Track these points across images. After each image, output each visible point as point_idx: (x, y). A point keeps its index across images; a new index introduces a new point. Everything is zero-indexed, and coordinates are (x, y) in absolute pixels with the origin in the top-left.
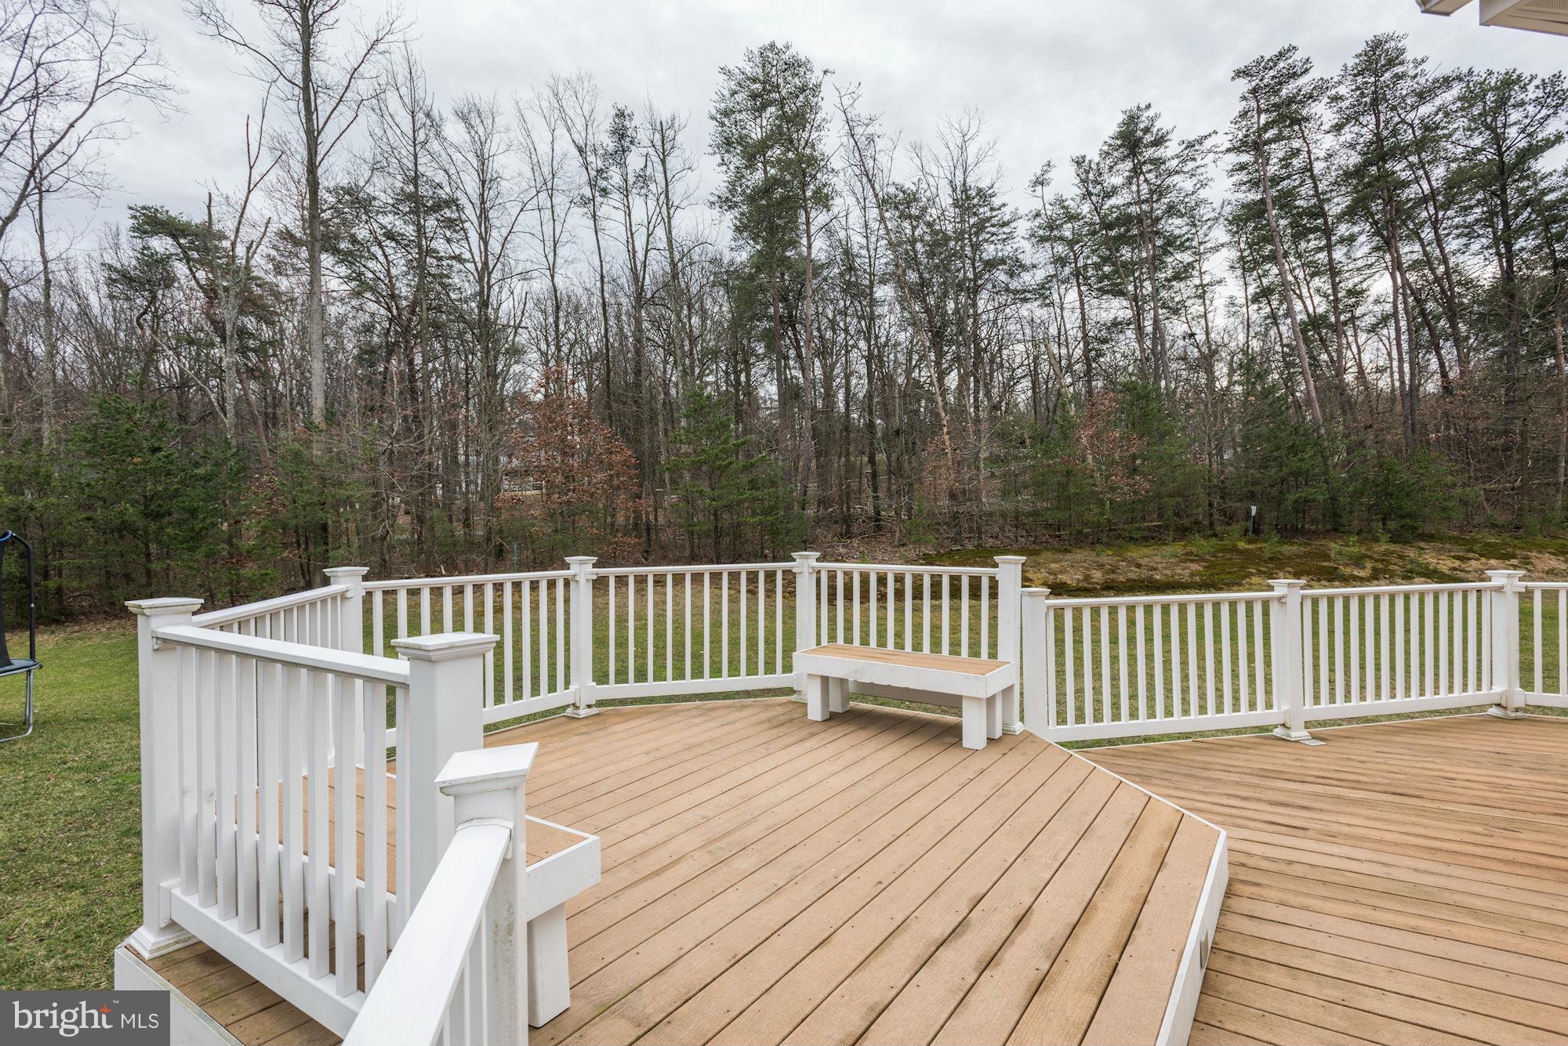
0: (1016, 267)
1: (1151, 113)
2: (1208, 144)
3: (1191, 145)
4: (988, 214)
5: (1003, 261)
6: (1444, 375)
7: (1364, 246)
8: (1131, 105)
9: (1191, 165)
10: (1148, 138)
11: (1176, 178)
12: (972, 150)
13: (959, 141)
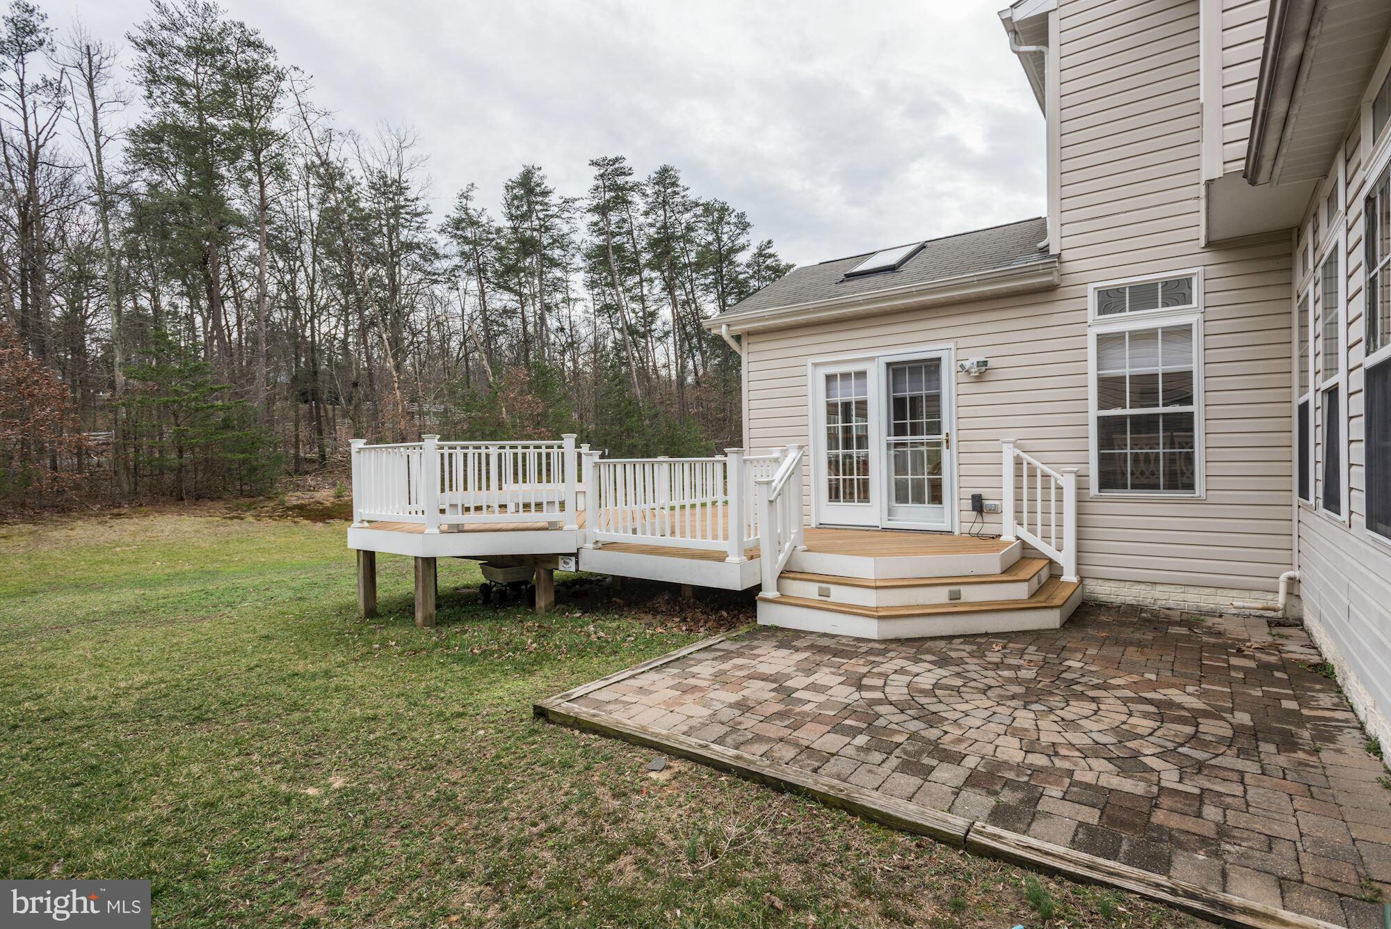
0: (432, 254)
1: (540, 173)
2: (577, 204)
3: (566, 201)
4: (403, 203)
5: (418, 246)
6: (696, 374)
7: (658, 286)
8: (529, 164)
9: (566, 215)
10: (538, 189)
11: (557, 221)
12: (407, 155)
13: (396, 145)
